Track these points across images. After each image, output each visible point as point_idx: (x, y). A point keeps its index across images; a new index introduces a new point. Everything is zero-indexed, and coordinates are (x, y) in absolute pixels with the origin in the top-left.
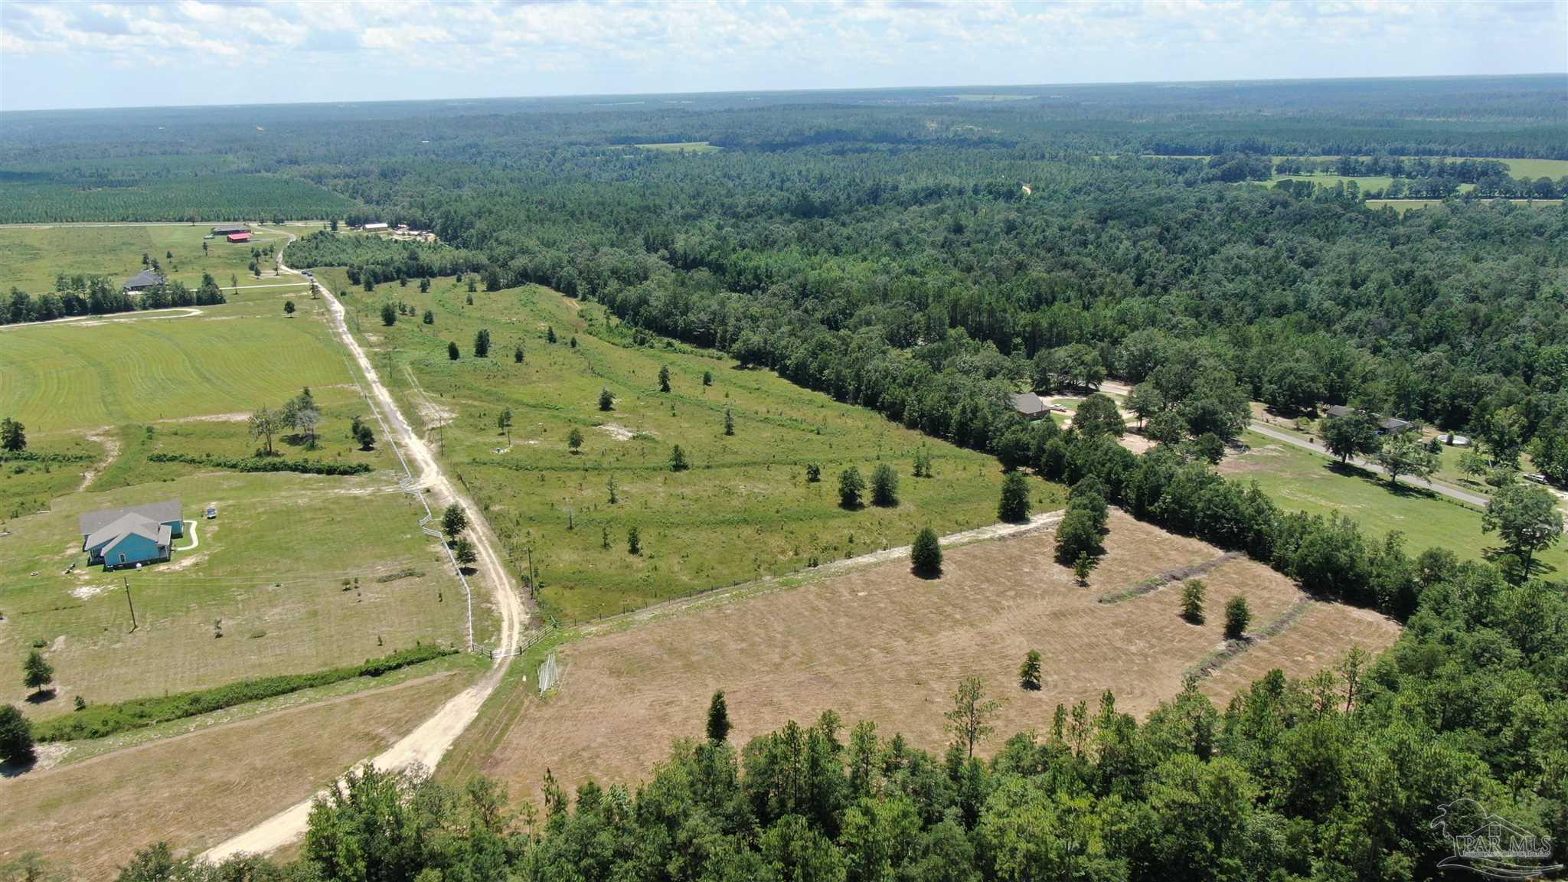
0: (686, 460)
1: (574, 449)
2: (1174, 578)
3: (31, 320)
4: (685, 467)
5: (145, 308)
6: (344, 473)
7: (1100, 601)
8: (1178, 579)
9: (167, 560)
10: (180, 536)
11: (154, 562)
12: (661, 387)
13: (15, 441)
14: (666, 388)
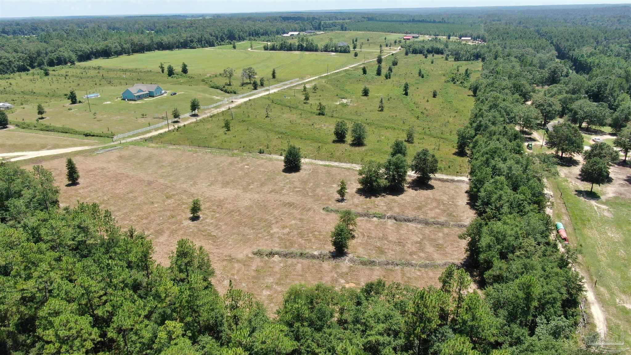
2: (395, 218)
3: (285, 51)
5: (322, 51)
6: (228, 93)
7: (324, 209)
8: (396, 220)
9: (135, 100)
10: (153, 97)
11: (130, 100)
12: (404, 92)
13: (185, 71)
14: (406, 94)
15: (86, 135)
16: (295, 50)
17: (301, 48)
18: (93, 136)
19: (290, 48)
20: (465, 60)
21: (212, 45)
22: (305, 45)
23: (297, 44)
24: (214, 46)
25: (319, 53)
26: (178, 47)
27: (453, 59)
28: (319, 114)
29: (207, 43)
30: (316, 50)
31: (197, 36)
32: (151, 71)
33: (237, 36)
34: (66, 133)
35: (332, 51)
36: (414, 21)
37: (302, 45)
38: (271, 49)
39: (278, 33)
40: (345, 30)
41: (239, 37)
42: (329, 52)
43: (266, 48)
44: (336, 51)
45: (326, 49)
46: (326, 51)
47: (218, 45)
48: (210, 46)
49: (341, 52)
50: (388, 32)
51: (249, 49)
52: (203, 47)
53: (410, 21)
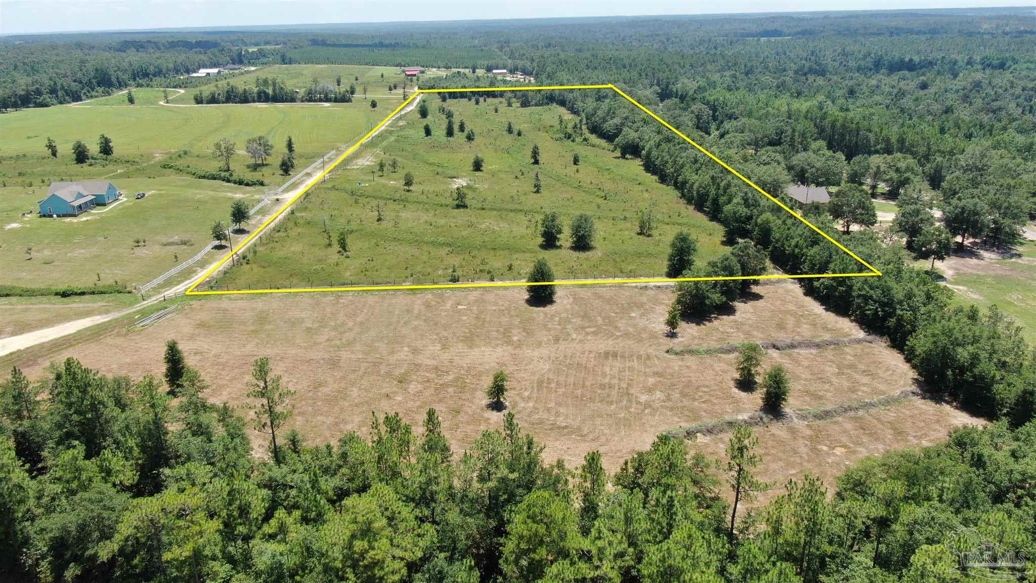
0: (468, 202)
1: (406, 188)
2: (774, 347)
3: (236, 103)
4: (465, 207)
5: (302, 101)
6: (247, 185)
7: (668, 352)
8: (778, 349)
9: (75, 216)
10: (104, 205)
11: (65, 216)
12: (533, 161)
13: (106, 149)
14: (536, 162)
15: (64, 295)
16: (254, 101)
17: (263, 97)
18: (83, 294)
19: (245, 99)
20: (536, 105)
21: (77, 98)
22: (270, 91)
23: (256, 90)
24: (81, 100)
25: (297, 105)
26: (15, 106)
27: (519, 105)
28: (458, 207)
29: (68, 95)
30: (293, 100)
31: (47, 82)
32: (24, 156)
33: (114, 79)
34: (7, 295)
35: (321, 100)
36: (381, 45)
37: (265, 92)
38: (209, 102)
39: (177, 71)
40: (290, 63)
41: (119, 82)
42: (315, 101)
43: (199, 101)
44: (327, 100)
45: (310, 97)
46: (310, 100)
47: (88, 98)
48: (74, 101)
49: (336, 100)
50: (367, 64)
51: (162, 103)
52: (61, 103)
53: (375, 46)
